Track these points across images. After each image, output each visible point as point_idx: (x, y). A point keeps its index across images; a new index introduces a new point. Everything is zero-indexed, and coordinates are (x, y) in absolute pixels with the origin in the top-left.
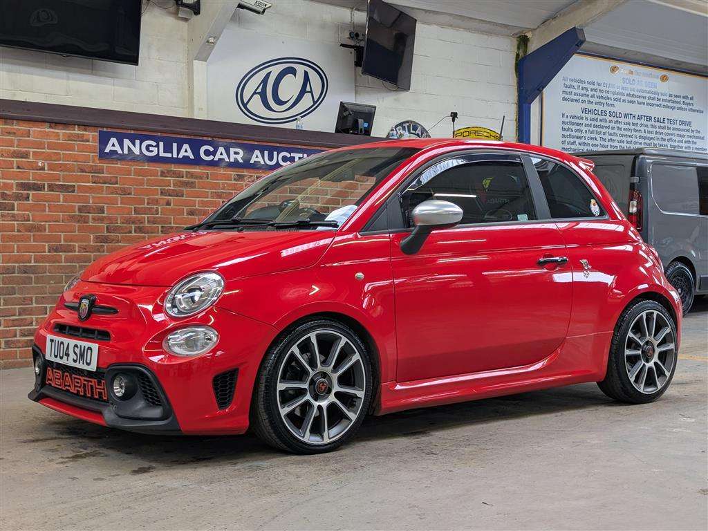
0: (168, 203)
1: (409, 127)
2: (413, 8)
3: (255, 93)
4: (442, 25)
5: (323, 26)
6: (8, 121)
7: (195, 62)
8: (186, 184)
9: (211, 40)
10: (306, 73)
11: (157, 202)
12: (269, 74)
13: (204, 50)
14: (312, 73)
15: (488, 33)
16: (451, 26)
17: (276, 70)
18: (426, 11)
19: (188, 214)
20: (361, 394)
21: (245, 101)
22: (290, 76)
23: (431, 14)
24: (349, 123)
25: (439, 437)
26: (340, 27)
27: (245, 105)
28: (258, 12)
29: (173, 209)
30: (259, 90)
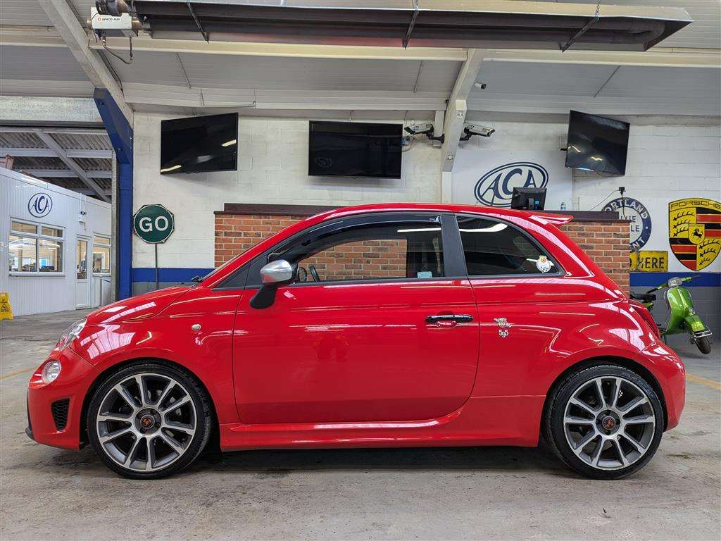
0: (368, 262)
1: (623, 203)
2: (624, 115)
3: (489, 188)
4: (658, 124)
5: (547, 138)
6: (268, 216)
7: (443, 173)
8: (380, 249)
9: (450, 157)
10: (530, 172)
11: (360, 261)
12: (501, 174)
13: (448, 165)
14: (534, 171)
15: (708, 125)
16: (666, 124)
17: (505, 172)
18: (638, 116)
19: (382, 269)
20: (191, 432)
21: (481, 193)
22: (517, 175)
23: (643, 118)
24: (521, 202)
25: (295, 480)
26: (560, 138)
27: (481, 197)
28: (485, 136)
29: (371, 266)
30: (493, 186)
